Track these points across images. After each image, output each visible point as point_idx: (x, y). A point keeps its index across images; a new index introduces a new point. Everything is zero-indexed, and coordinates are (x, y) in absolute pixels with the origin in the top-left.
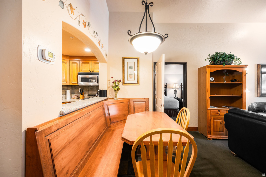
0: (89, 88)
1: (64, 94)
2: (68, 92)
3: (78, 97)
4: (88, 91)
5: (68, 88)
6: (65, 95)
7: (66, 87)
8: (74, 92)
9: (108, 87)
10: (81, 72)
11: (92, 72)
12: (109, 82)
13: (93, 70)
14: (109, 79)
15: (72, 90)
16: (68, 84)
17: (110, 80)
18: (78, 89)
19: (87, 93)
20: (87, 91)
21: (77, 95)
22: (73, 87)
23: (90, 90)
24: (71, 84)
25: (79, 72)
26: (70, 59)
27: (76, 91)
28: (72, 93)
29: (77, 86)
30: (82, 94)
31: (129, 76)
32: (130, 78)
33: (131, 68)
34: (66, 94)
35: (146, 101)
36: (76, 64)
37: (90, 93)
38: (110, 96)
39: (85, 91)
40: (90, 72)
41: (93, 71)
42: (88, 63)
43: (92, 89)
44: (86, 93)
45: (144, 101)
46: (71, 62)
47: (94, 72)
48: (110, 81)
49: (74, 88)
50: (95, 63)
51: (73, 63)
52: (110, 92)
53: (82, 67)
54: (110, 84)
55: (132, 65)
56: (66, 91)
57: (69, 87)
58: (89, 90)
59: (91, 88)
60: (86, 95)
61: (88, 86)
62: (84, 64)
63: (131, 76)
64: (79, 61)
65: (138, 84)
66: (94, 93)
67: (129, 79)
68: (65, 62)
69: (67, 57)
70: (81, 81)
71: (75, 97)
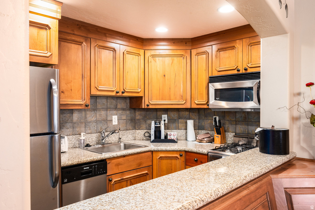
0: (238, 116)
2: (190, 123)
3: (209, 137)
4: (236, 124)
5: (191, 114)
6: (184, 131)
7: (187, 113)
8: (203, 124)
9: (295, 119)
10: (216, 74)
11: (244, 72)
12: (296, 100)
13: (245, 66)
14: (296, 91)
15: (199, 119)
16: (188, 106)
17: (299, 94)
18: (209, 118)
19: (231, 128)
20: (232, 124)
21: (208, 133)
22: (202, 112)
23: (239, 121)
24: (194, 106)
25: (210, 75)
26: (192, 45)
27: (207, 123)
28: (199, 127)
29: (209, 111)
30: (219, 133)
34: (186, 129)
36: (204, 56)
37: (240, 128)
38: (303, 149)
39: (227, 122)
40: (239, 71)
41: (246, 70)
42: (233, 48)
43: (245, 118)
44: (230, 130)
46: (194, 52)
47: (250, 71)
48: (301, 98)
49: (203, 114)
50: (251, 45)
51: (198, 54)
52: (302, 136)
53: (218, 63)
54: (302, 110)
56: (186, 123)
57: (193, 112)
58: (237, 122)
59: (243, 115)
60: (229, 133)
61: (236, 112)
62: (222, 53)
64: (212, 45)
68: (182, 55)
69: (186, 43)
70: (215, 99)
71: (204, 138)
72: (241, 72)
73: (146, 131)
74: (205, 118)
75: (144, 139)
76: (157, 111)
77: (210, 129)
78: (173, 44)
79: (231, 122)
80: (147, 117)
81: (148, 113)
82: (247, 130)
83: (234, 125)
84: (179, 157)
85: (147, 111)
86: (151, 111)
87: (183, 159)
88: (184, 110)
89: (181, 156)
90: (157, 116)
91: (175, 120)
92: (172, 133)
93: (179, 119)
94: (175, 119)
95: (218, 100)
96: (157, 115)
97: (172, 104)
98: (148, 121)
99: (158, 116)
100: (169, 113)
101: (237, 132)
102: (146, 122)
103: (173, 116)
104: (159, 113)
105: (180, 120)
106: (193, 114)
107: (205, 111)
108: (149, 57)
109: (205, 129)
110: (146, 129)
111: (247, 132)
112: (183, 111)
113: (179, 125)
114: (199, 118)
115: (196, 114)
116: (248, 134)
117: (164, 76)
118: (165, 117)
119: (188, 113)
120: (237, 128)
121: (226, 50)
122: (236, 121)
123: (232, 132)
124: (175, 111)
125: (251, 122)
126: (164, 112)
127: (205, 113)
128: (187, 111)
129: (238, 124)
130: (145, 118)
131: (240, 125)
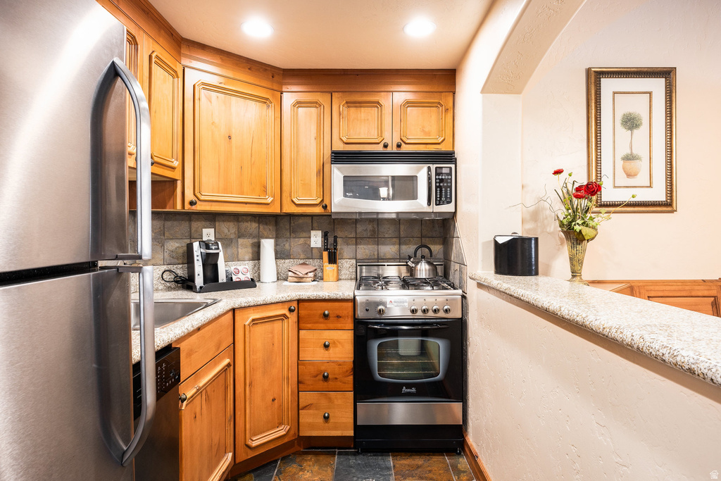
0: (360, 228)
1: (247, 257)
2: (268, 246)
4: (356, 244)
7: (255, 226)
8: (287, 246)
11: (395, 150)
13: (397, 140)
16: (279, 211)
18: (304, 235)
19: (347, 250)
20: (348, 244)
21: (305, 264)
22: (284, 223)
23: (362, 238)
24: (289, 209)
27: (295, 244)
28: (281, 254)
29: (301, 221)
30: (333, 260)
31: (620, 163)
32: (629, 175)
33: (631, 122)
35: (714, 293)
36: (316, 110)
37: (364, 250)
40: (386, 146)
41: (399, 146)
42: (375, 104)
43: (374, 231)
44: (345, 255)
45: (706, 293)
47: (405, 148)
49: (288, 227)
51: (299, 104)
53: (345, 126)
55: (637, 106)
56: (259, 244)
57: (266, 224)
58: (358, 240)
59: (370, 227)
60: (343, 261)
61: (356, 221)
63: (632, 165)
64: (331, 92)
65: (667, 205)
66: (381, 255)
67: (622, 179)
68: (267, 99)
69: (273, 77)
70: (345, 196)
71: (307, 274)
72: (389, 150)
73: (165, 267)
74: (292, 234)
75: (161, 287)
76: (190, 220)
77: (302, 256)
78: (248, 70)
79: (347, 240)
80: (167, 234)
81: (168, 224)
82: (376, 253)
83: (353, 244)
84: (288, 314)
85: (165, 220)
86: (176, 220)
87: (293, 318)
88: (249, 218)
89: (291, 310)
90: (190, 231)
91: (231, 240)
92: (240, 268)
93: (239, 237)
94: (232, 237)
95: (350, 197)
96: (190, 228)
97: (246, 203)
98: (168, 244)
99: (193, 231)
100: (217, 224)
101: (359, 257)
102: (163, 245)
103: (226, 231)
104: (195, 225)
105: (241, 241)
106: (266, 227)
107: (292, 222)
108: (196, 87)
109: (292, 257)
110: (164, 264)
111: (376, 257)
112: (247, 222)
113: (240, 250)
114: (276, 235)
115: (271, 228)
116: (378, 259)
117: (230, 137)
118: (208, 234)
119: (257, 225)
120: (358, 251)
121: (361, 107)
122: (356, 238)
123: (348, 257)
124: (230, 221)
125: (383, 239)
126: (208, 223)
127: (292, 224)
128: (255, 222)
129: (361, 244)
130: (162, 237)
131: (364, 244)
